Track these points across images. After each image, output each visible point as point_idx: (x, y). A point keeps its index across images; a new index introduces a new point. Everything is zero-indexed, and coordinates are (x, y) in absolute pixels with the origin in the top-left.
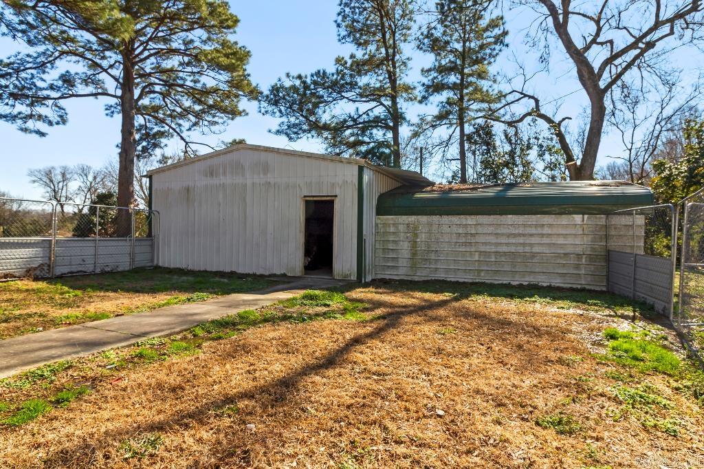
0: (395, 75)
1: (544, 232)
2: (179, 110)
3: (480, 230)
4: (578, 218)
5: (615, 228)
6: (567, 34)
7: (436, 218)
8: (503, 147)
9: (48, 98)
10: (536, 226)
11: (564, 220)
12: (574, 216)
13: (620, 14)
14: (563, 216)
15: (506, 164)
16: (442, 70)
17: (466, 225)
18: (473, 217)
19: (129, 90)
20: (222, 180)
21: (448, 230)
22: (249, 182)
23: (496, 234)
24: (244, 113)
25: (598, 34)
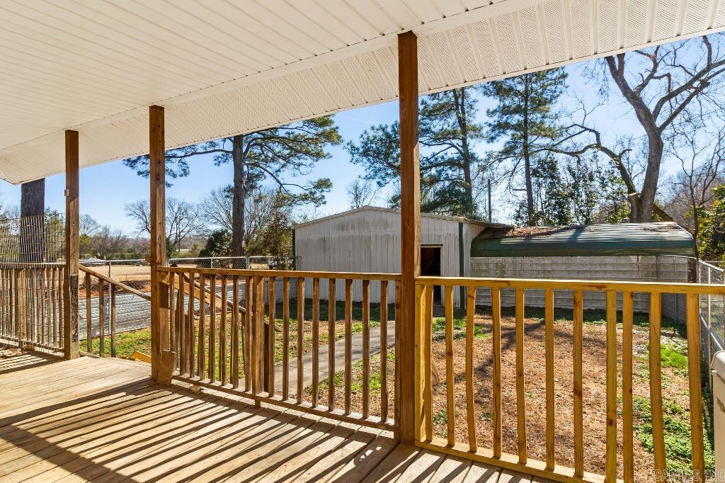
0: (464, 120)
1: (607, 269)
2: (270, 155)
3: (555, 268)
4: (634, 259)
5: (664, 266)
6: (623, 80)
7: (519, 259)
8: (566, 178)
9: (175, 156)
10: (600, 265)
11: (623, 260)
12: (631, 257)
13: (675, 51)
14: (622, 257)
15: (572, 195)
16: (505, 111)
17: (544, 264)
18: (548, 258)
19: (240, 146)
20: (351, 233)
21: (530, 268)
22: (373, 235)
23: (568, 271)
24: (329, 156)
25: (654, 70)
